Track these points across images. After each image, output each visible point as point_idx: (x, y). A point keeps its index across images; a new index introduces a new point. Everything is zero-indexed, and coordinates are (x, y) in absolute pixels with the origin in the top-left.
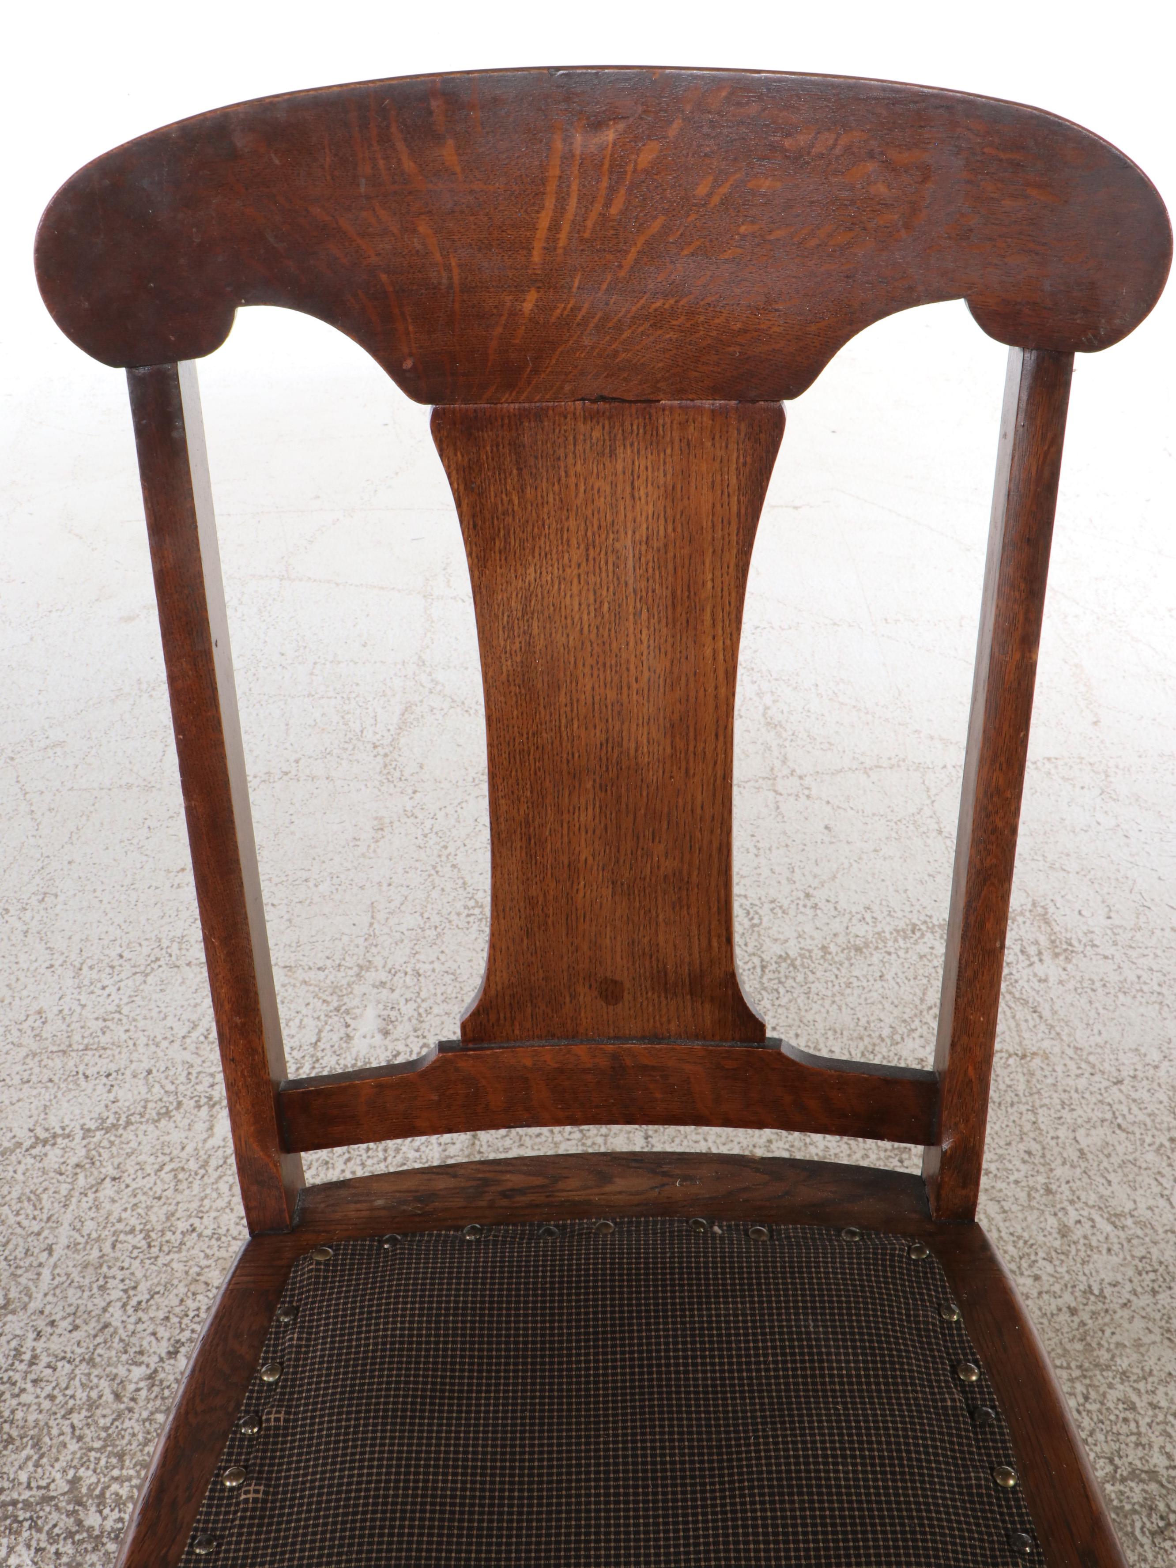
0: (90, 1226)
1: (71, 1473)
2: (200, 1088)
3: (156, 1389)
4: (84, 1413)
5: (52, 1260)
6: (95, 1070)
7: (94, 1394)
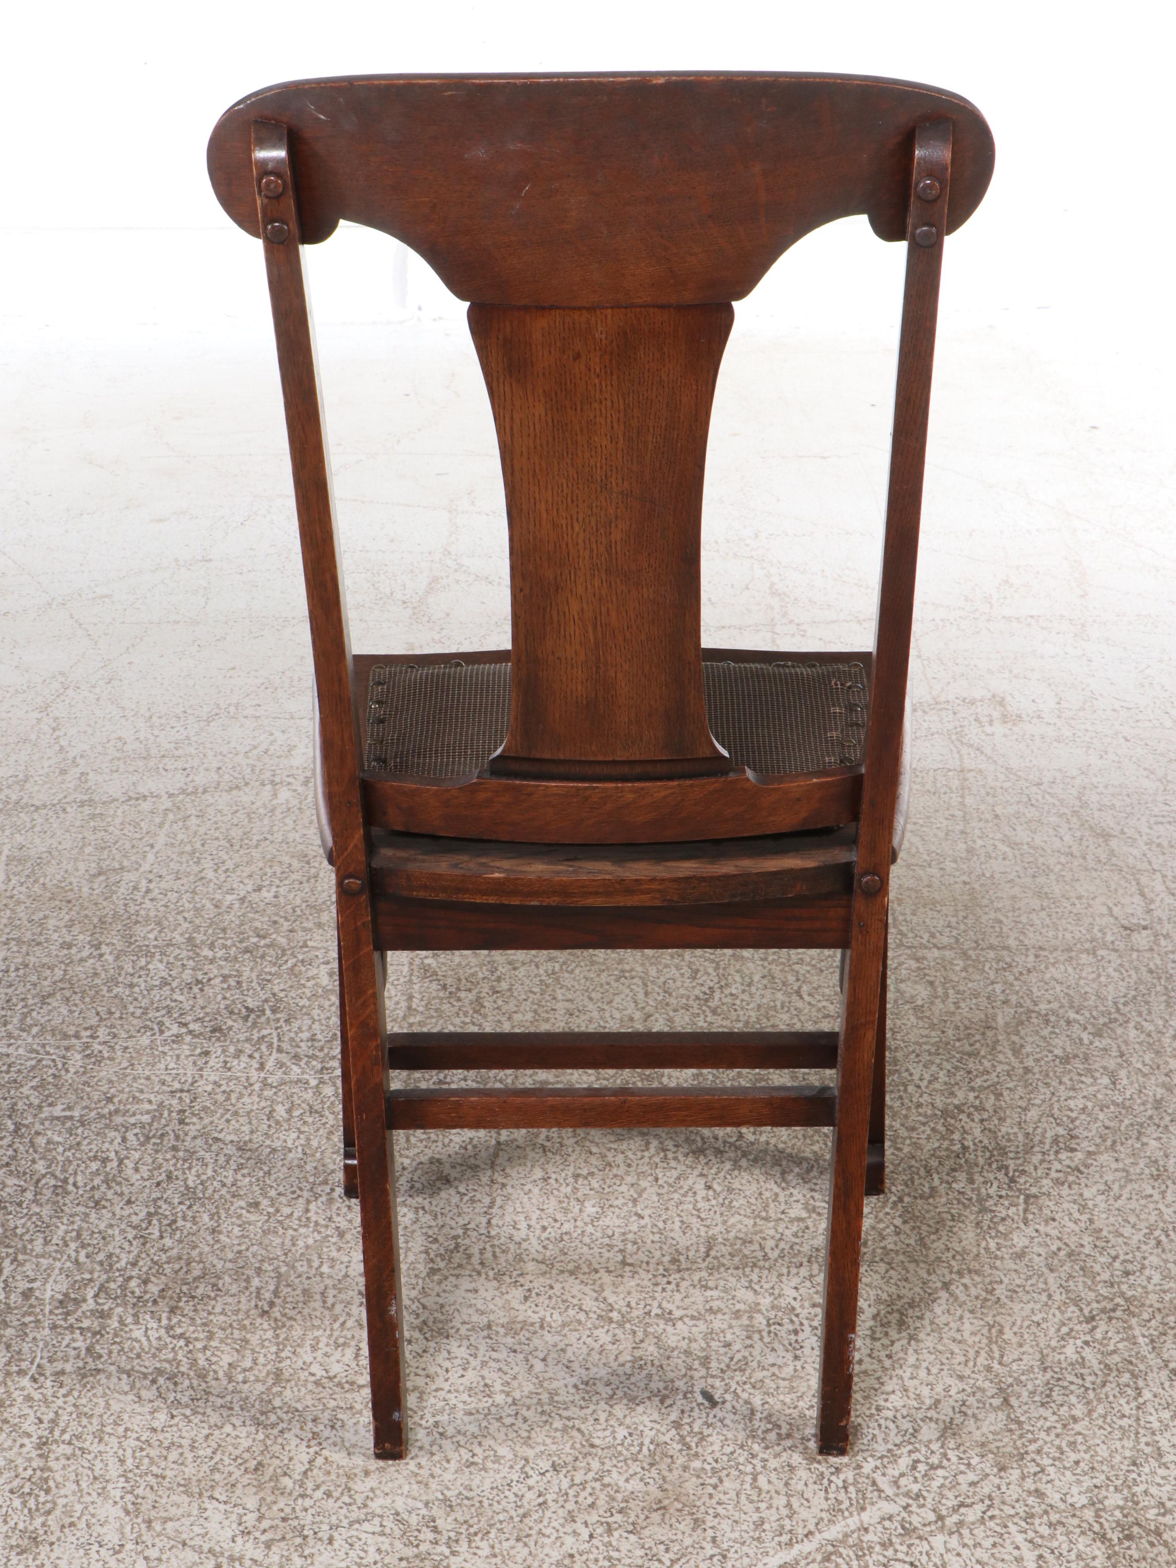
0: (180, 836)
1: (187, 936)
2: (262, 776)
3: (246, 905)
4: (192, 913)
5: (154, 850)
6: (173, 767)
7: (198, 905)
